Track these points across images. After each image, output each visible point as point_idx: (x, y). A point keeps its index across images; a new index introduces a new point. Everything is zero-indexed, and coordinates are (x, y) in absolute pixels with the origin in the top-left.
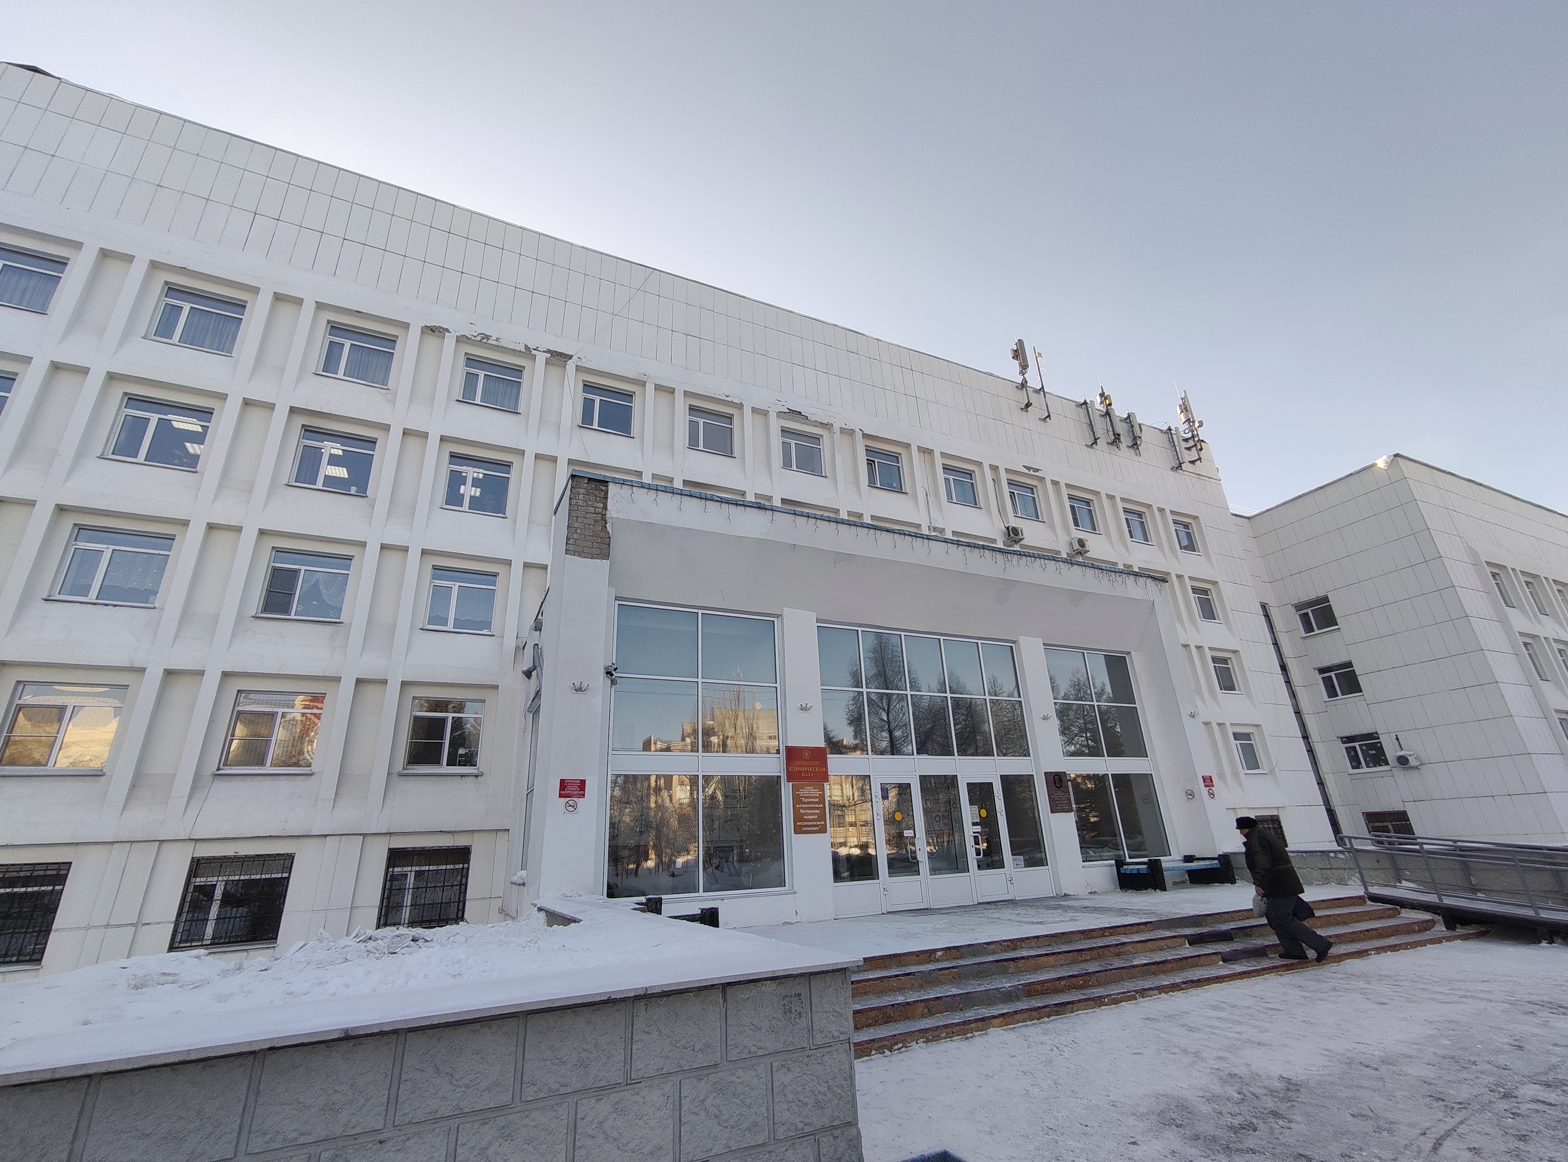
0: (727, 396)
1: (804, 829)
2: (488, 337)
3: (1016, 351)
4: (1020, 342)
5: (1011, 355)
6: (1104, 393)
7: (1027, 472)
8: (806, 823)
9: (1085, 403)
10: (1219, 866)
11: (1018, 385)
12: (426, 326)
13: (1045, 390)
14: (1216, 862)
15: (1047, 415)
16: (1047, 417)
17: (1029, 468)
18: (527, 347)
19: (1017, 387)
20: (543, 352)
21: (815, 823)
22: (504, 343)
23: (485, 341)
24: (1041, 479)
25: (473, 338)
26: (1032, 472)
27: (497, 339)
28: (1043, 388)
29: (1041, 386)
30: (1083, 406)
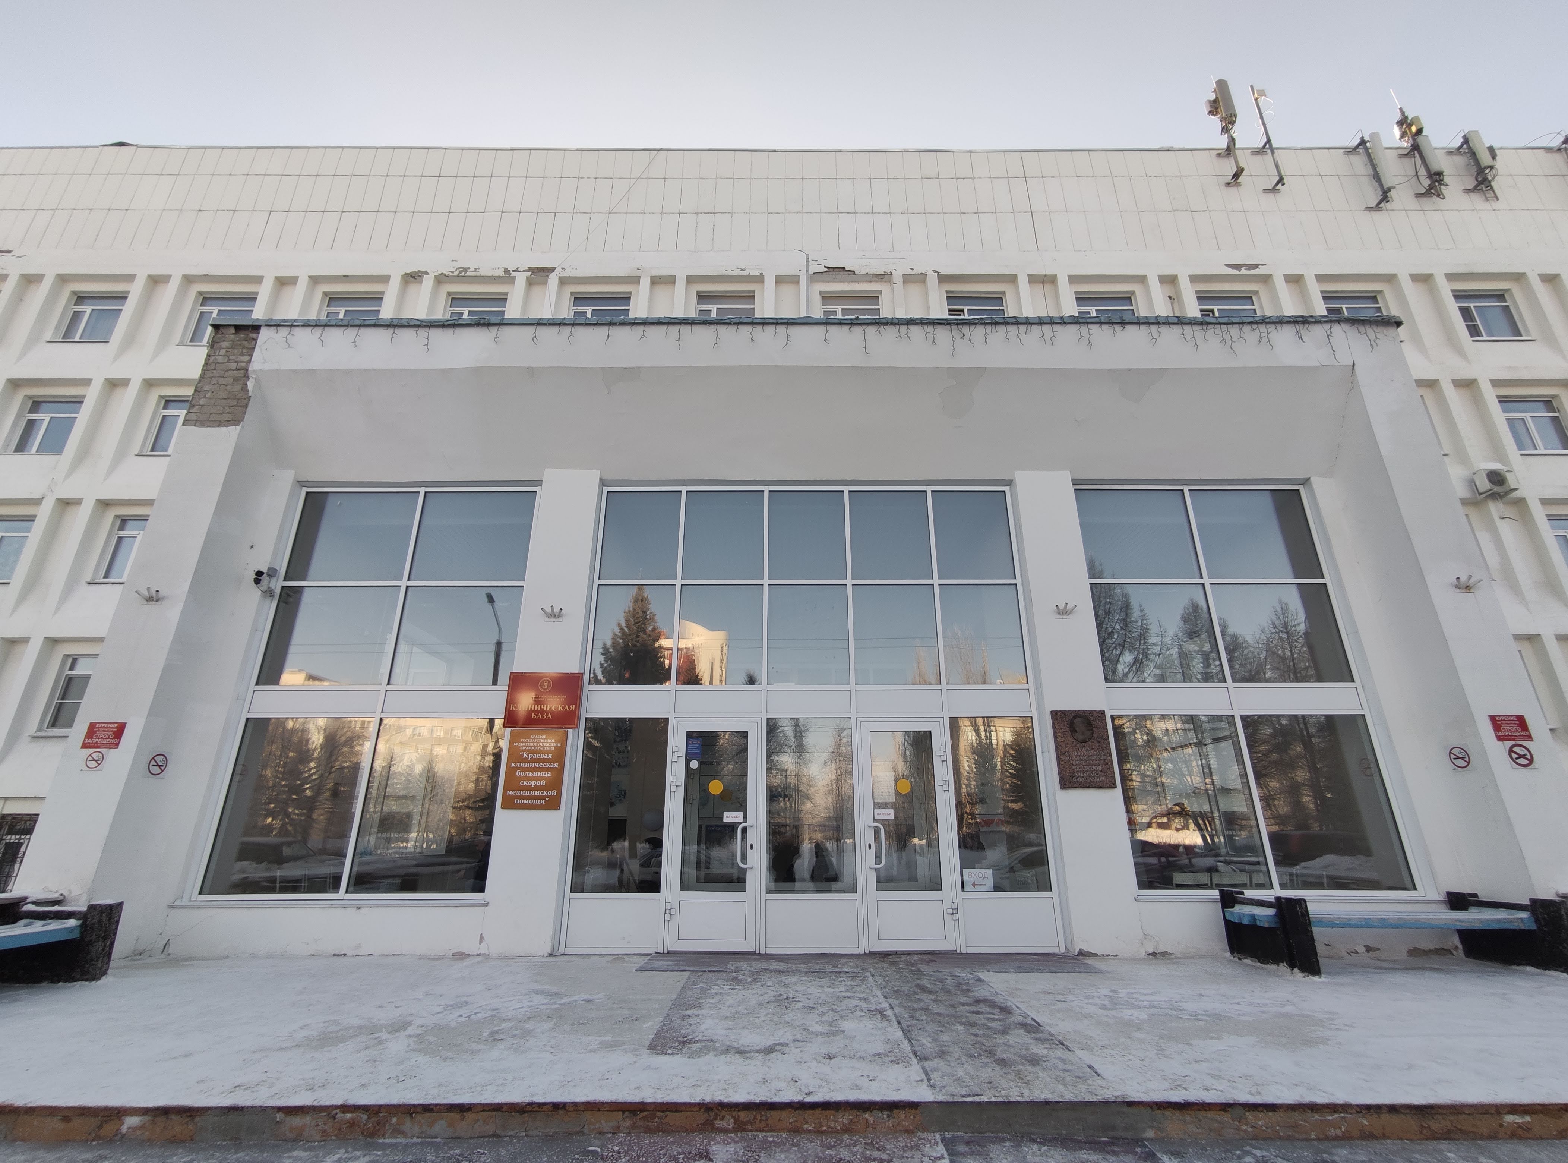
0: (742, 270)
1: (517, 801)
2: (466, 270)
3: (1215, 101)
4: (1222, 86)
5: (1205, 109)
6: (1406, 117)
7: (1235, 272)
8: (522, 793)
9: (1363, 142)
10: (1534, 927)
11: (1219, 152)
12: (406, 274)
13: (1274, 146)
14: (1524, 915)
15: (1278, 178)
16: (1277, 184)
17: (1237, 267)
18: (507, 271)
19: (1219, 155)
20: (524, 271)
21: (538, 793)
22: (483, 272)
23: (463, 274)
24: (1266, 279)
25: (451, 274)
26: (1244, 271)
27: (476, 269)
28: (1269, 141)
29: (1265, 140)
30: (1361, 150)
